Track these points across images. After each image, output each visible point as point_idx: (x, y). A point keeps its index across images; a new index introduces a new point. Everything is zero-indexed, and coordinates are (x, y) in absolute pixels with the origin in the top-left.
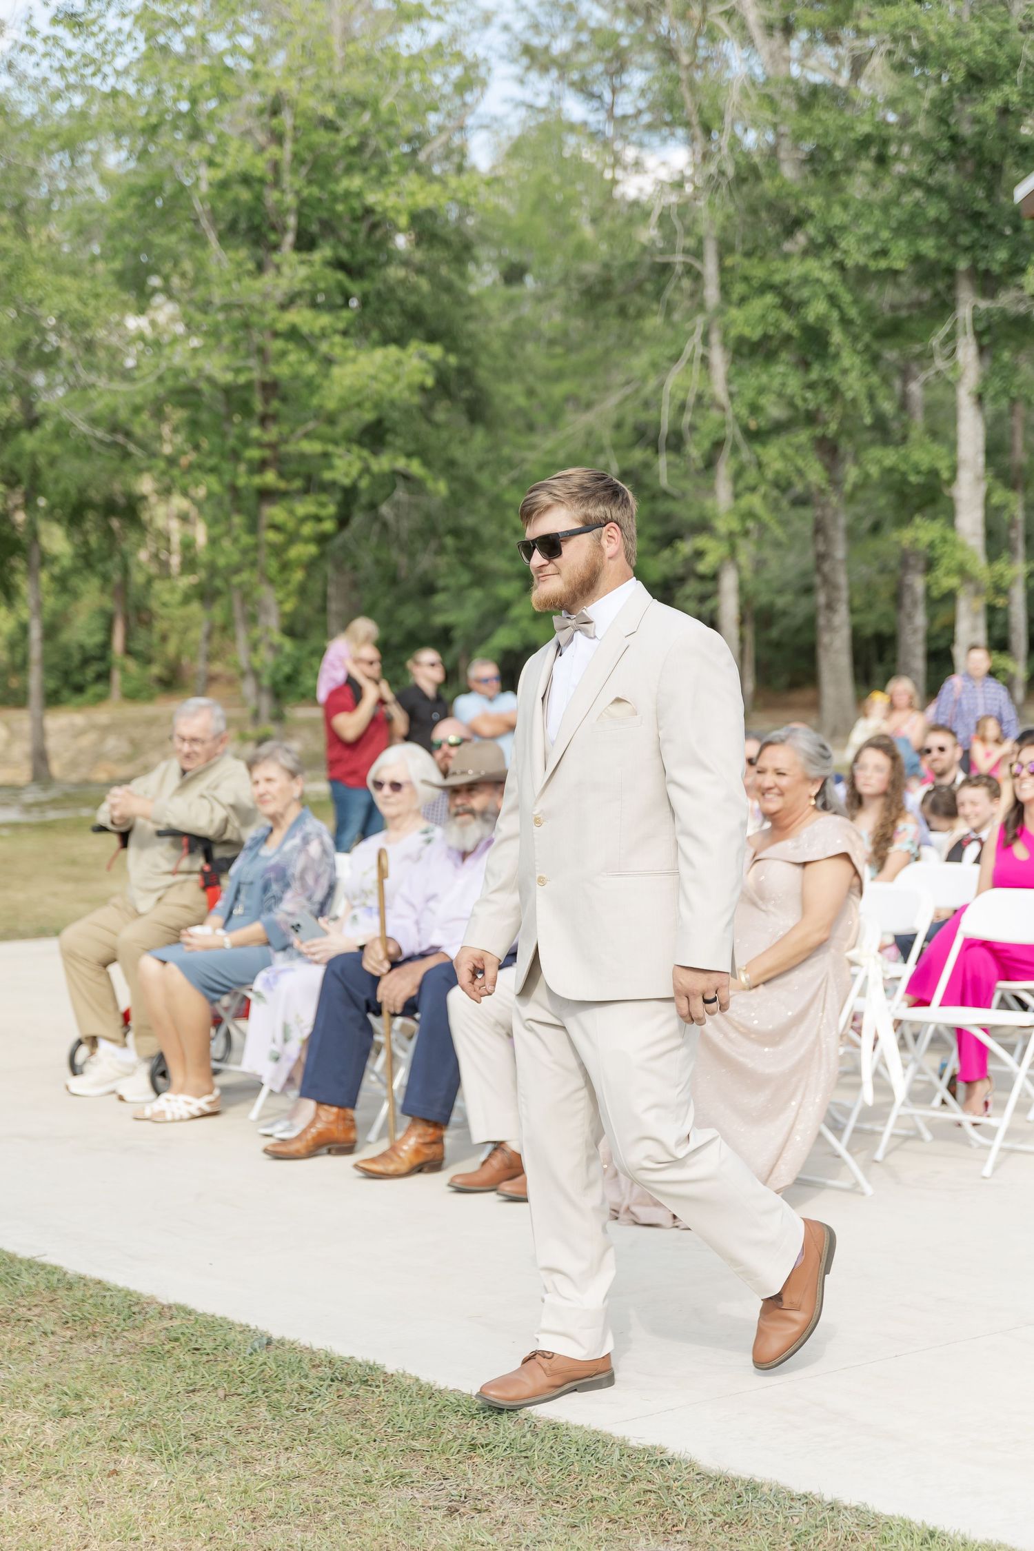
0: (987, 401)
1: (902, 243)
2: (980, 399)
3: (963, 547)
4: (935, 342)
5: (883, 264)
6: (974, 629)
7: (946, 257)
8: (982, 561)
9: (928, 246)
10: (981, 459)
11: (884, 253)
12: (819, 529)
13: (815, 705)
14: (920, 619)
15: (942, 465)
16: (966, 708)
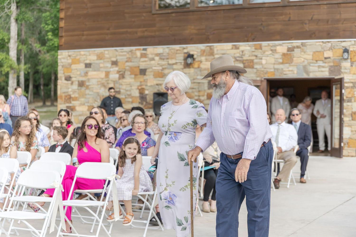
0: (18, 21)
2: (16, 20)
3: (11, 60)
4: (5, 4)
6: (14, 83)
8: (16, 64)
10: (16, 37)
15: (6, 38)
16: (15, 104)
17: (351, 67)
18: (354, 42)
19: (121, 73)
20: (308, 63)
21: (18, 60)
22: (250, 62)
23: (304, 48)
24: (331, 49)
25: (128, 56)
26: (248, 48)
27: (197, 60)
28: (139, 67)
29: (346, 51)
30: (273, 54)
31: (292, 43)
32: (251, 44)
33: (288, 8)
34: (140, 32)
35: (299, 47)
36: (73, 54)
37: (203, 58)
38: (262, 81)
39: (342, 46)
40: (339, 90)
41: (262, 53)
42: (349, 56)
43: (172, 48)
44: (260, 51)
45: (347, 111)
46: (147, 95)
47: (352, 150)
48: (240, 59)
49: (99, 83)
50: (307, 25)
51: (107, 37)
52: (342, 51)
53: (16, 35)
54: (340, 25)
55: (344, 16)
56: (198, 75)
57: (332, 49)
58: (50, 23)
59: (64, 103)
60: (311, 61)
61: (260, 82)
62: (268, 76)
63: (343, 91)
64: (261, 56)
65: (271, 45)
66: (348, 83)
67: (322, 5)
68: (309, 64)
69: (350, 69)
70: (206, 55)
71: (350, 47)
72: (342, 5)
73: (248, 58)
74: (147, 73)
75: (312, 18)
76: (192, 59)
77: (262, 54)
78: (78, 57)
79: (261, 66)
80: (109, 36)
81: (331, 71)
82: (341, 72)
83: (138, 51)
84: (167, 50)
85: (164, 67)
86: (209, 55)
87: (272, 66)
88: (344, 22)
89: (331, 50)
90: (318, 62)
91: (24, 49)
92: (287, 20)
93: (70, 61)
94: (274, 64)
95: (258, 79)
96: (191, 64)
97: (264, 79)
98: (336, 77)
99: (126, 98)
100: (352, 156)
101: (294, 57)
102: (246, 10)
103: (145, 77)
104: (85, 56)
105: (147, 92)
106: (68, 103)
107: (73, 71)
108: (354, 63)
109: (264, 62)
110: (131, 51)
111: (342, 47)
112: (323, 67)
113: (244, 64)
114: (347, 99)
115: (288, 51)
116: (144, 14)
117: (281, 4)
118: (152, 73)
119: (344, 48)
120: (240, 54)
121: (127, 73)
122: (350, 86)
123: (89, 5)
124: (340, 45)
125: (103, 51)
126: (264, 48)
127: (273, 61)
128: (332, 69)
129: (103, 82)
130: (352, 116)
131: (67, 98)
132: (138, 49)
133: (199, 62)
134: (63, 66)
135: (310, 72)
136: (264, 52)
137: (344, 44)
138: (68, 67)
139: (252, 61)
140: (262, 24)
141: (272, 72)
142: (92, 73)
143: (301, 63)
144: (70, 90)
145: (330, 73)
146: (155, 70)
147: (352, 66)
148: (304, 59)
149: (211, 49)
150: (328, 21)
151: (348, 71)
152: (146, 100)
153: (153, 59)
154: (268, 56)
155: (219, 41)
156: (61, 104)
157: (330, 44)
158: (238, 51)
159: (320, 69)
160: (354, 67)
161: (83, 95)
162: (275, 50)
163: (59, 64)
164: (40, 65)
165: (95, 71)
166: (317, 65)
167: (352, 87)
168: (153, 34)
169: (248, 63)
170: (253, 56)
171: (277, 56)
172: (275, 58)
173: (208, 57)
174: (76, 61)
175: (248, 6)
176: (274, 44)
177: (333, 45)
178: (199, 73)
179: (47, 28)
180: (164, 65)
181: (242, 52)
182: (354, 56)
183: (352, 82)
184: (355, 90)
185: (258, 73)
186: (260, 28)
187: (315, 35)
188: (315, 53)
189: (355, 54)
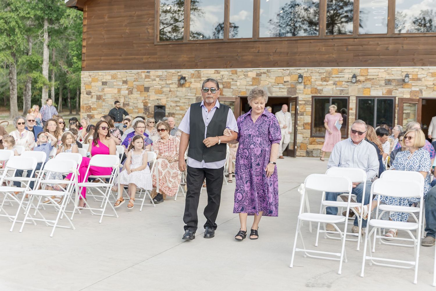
0: (50, 47)
1: (33, 11)
2: (48, 46)
3: (44, 78)
4: (39, 33)
5: (28, 16)
6: (46, 96)
7: (43, 15)
8: (48, 81)
9: (39, 13)
10: (48, 59)
11: (29, 13)
12: (10, 73)
13: (9, 110)
14: (30, 93)
15: (40, 60)
16: (46, 112)
18: (307, 70)
19: (130, 90)
21: (50, 78)
22: (228, 84)
23: (269, 74)
24: (289, 75)
25: (135, 77)
26: (227, 73)
27: (188, 81)
28: (144, 85)
29: (301, 76)
30: (246, 78)
31: (260, 70)
32: (229, 70)
33: (257, 43)
34: (145, 58)
35: (265, 73)
36: (93, 74)
37: (193, 80)
38: (236, 98)
39: (298, 73)
40: (294, 106)
42: (303, 80)
43: (170, 72)
44: (236, 75)
45: (300, 122)
46: (149, 107)
47: (303, 152)
48: (221, 81)
49: (113, 97)
50: (272, 56)
51: (120, 62)
52: (297, 76)
53: (48, 58)
54: (297, 57)
55: (300, 50)
56: (188, 93)
58: (75, 50)
59: (86, 112)
60: (274, 84)
61: (235, 99)
62: (241, 95)
63: (298, 107)
64: (237, 79)
65: (244, 71)
66: (302, 101)
67: (283, 41)
68: (272, 86)
69: (303, 91)
70: (195, 78)
71: (304, 74)
72: (299, 41)
73: (227, 81)
74: (150, 91)
75: (276, 51)
76: (184, 80)
77: (237, 78)
78: (96, 77)
79: (236, 87)
80: (121, 61)
81: (289, 91)
82: (296, 93)
83: (143, 73)
84: (165, 73)
85: (162, 86)
86: (197, 78)
87: (244, 87)
88: (300, 55)
90: (279, 84)
91: (55, 69)
92: (257, 52)
93: (90, 80)
94: (246, 85)
95: (234, 96)
96: (183, 84)
97: (238, 97)
98: (293, 97)
99: (133, 109)
100: (303, 156)
101: (261, 81)
102: (226, 43)
103: (148, 93)
104: (102, 76)
105: (149, 105)
106: (88, 112)
107: (92, 88)
108: (306, 86)
109: (238, 84)
110: (138, 73)
112: (283, 88)
113: (223, 85)
114: (300, 113)
115: (257, 76)
116: (148, 45)
117: (253, 40)
118: (154, 91)
119: (299, 75)
120: (220, 77)
121: (135, 90)
122: (303, 104)
123: (105, 36)
124: (296, 72)
125: (116, 73)
126: (238, 73)
127: (245, 83)
128: (289, 90)
129: (116, 96)
130: (304, 126)
131: (87, 109)
132: (143, 72)
133: (190, 83)
134: (84, 84)
135: (273, 92)
136: (239, 77)
137: (299, 71)
138: (89, 84)
139: (229, 83)
140: (238, 55)
141: (244, 91)
142: (107, 89)
143: (266, 85)
144: (90, 102)
145: (288, 93)
146: (156, 88)
147: (304, 88)
148: (268, 82)
149: (199, 73)
150: (288, 53)
151: (302, 92)
152: (149, 111)
153: (155, 80)
154: (242, 80)
155: (205, 67)
156: (83, 113)
157: (288, 71)
158: (219, 75)
159: (280, 90)
160: (306, 89)
161: (101, 106)
162: (247, 75)
163: (82, 82)
164: (68, 82)
165: (110, 88)
166: (278, 87)
168: (155, 60)
169: (226, 84)
170: (230, 79)
171: (248, 79)
172: (246, 81)
173: (196, 79)
174: (95, 80)
175: (227, 41)
176: (246, 70)
177: (291, 72)
178: (189, 91)
179: (73, 53)
180: (162, 85)
181: (222, 76)
182: (307, 80)
183: (304, 101)
184: (307, 106)
185: (234, 92)
186: (236, 58)
187: (278, 64)
188: (277, 78)
189: (307, 79)
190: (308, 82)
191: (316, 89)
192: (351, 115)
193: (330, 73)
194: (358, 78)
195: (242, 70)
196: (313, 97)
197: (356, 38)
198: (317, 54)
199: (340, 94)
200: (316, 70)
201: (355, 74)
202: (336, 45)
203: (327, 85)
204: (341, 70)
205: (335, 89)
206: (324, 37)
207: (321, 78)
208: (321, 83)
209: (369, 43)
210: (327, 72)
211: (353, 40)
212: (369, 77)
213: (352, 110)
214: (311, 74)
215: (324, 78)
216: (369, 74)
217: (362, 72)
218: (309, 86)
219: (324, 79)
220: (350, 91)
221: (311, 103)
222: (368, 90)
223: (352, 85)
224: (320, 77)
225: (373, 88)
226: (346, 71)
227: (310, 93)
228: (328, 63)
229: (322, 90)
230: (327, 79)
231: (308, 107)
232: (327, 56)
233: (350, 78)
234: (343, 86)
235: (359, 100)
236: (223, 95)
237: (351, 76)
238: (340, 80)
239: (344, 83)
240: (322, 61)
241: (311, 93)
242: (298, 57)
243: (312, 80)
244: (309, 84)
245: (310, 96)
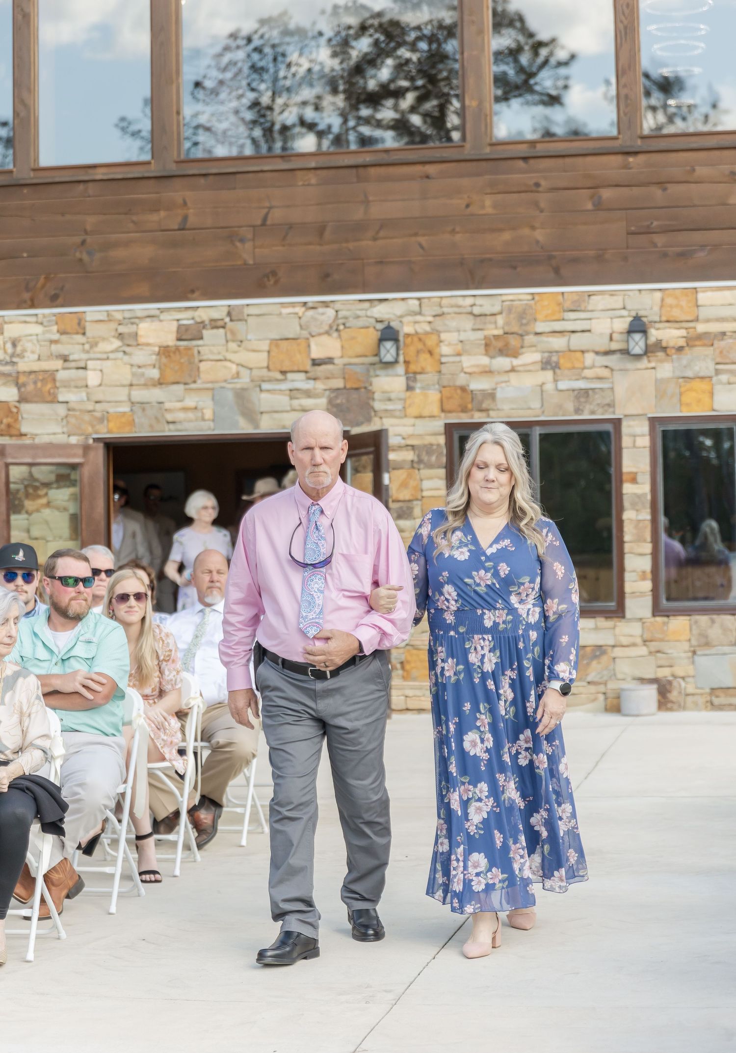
17: (408, 393)
18: (417, 302)
20: (252, 381)
22: (44, 381)
23: (238, 326)
24: (336, 328)
26: (38, 329)
29: (389, 334)
30: (127, 349)
31: (197, 308)
32: (44, 316)
33: (177, 182)
35: (220, 323)
38: (86, 448)
39: (376, 319)
40: (369, 477)
41: (87, 347)
42: (401, 352)
44: (79, 338)
47: (420, 688)
48: (6, 369)
50: (249, 245)
52: (374, 335)
54: (367, 244)
55: (378, 211)
57: (337, 330)
60: (265, 372)
61: (80, 452)
62: (109, 432)
63: (386, 478)
64: (84, 356)
65: (119, 316)
66: (400, 448)
67: (299, 173)
68: (258, 384)
69: (405, 400)
71: (401, 322)
72: (372, 171)
73: (36, 367)
75: (265, 219)
77: (85, 351)
79: (83, 395)
81: (339, 405)
82: (373, 414)
87: (122, 394)
88: (382, 234)
89: (335, 334)
90: (290, 376)
92: (175, 226)
94: (131, 385)
95: (74, 440)
97: (95, 440)
98: (356, 431)
100: (421, 710)
101: (201, 361)
102: (25, 191)
108: (418, 377)
109: (93, 378)
111: (373, 321)
112: (308, 394)
113: (19, 386)
114: (397, 505)
115: (179, 339)
117: (153, 170)
119: (380, 326)
120: (5, 352)
122: (404, 461)
124: (369, 313)
126: (91, 330)
127: (125, 374)
128: (339, 401)
135: (262, 413)
136: (94, 345)
137: (380, 311)
139: (51, 376)
140: (83, 242)
141: (124, 413)
143: (225, 381)
147: (409, 388)
148: (238, 365)
150: (321, 230)
151: (399, 406)
154: (108, 358)
157: (330, 312)
159: (296, 403)
160: (418, 391)
162: (136, 335)
166: (284, 386)
167: (412, 461)
169: (35, 383)
170: (51, 356)
171: (141, 356)
172: (132, 365)
175: (30, 177)
176: (127, 315)
177: (341, 314)
181: (14, 345)
182: (418, 352)
183: (413, 447)
184: (425, 472)
185: (73, 420)
186: (78, 255)
187: (276, 282)
188: (277, 346)
189: (420, 346)
190: (425, 361)
191: (463, 389)
192: (634, 506)
193: (525, 316)
194: (654, 334)
195: (108, 313)
196: (449, 429)
197: (636, 153)
198: (458, 229)
199: (577, 411)
200: (460, 301)
201: (641, 313)
202: (543, 183)
203: (513, 370)
204: (576, 298)
205: (549, 387)
206: (488, 150)
207: (486, 338)
208: (485, 360)
209: (694, 170)
210: (510, 310)
211: (619, 159)
212: (701, 328)
213: (634, 480)
214: (438, 324)
215: (496, 337)
216: (703, 313)
217: (671, 306)
218: (430, 377)
219: (500, 344)
220: (621, 391)
221: (444, 460)
222: (704, 386)
223: (630, 365)
224: (480, 335)
225: (724, 378)
226: (598, 302)
227: (436, 410)
228: (515, 268)
229: (492, 396)
230: (514, 341)
231: (430, 478)
232: (507, 236)
233: (615, 336)
234: (587, 373)
235: (665, 433)
236: (22, 435)
237: (622, 325)
238: (572, 348)
239: (589, 358)
240: (482, 261)
241: (443, 410)
242: (370, 243)
243: (445, 349)
244: (429, 368)
245: (438, 425)
